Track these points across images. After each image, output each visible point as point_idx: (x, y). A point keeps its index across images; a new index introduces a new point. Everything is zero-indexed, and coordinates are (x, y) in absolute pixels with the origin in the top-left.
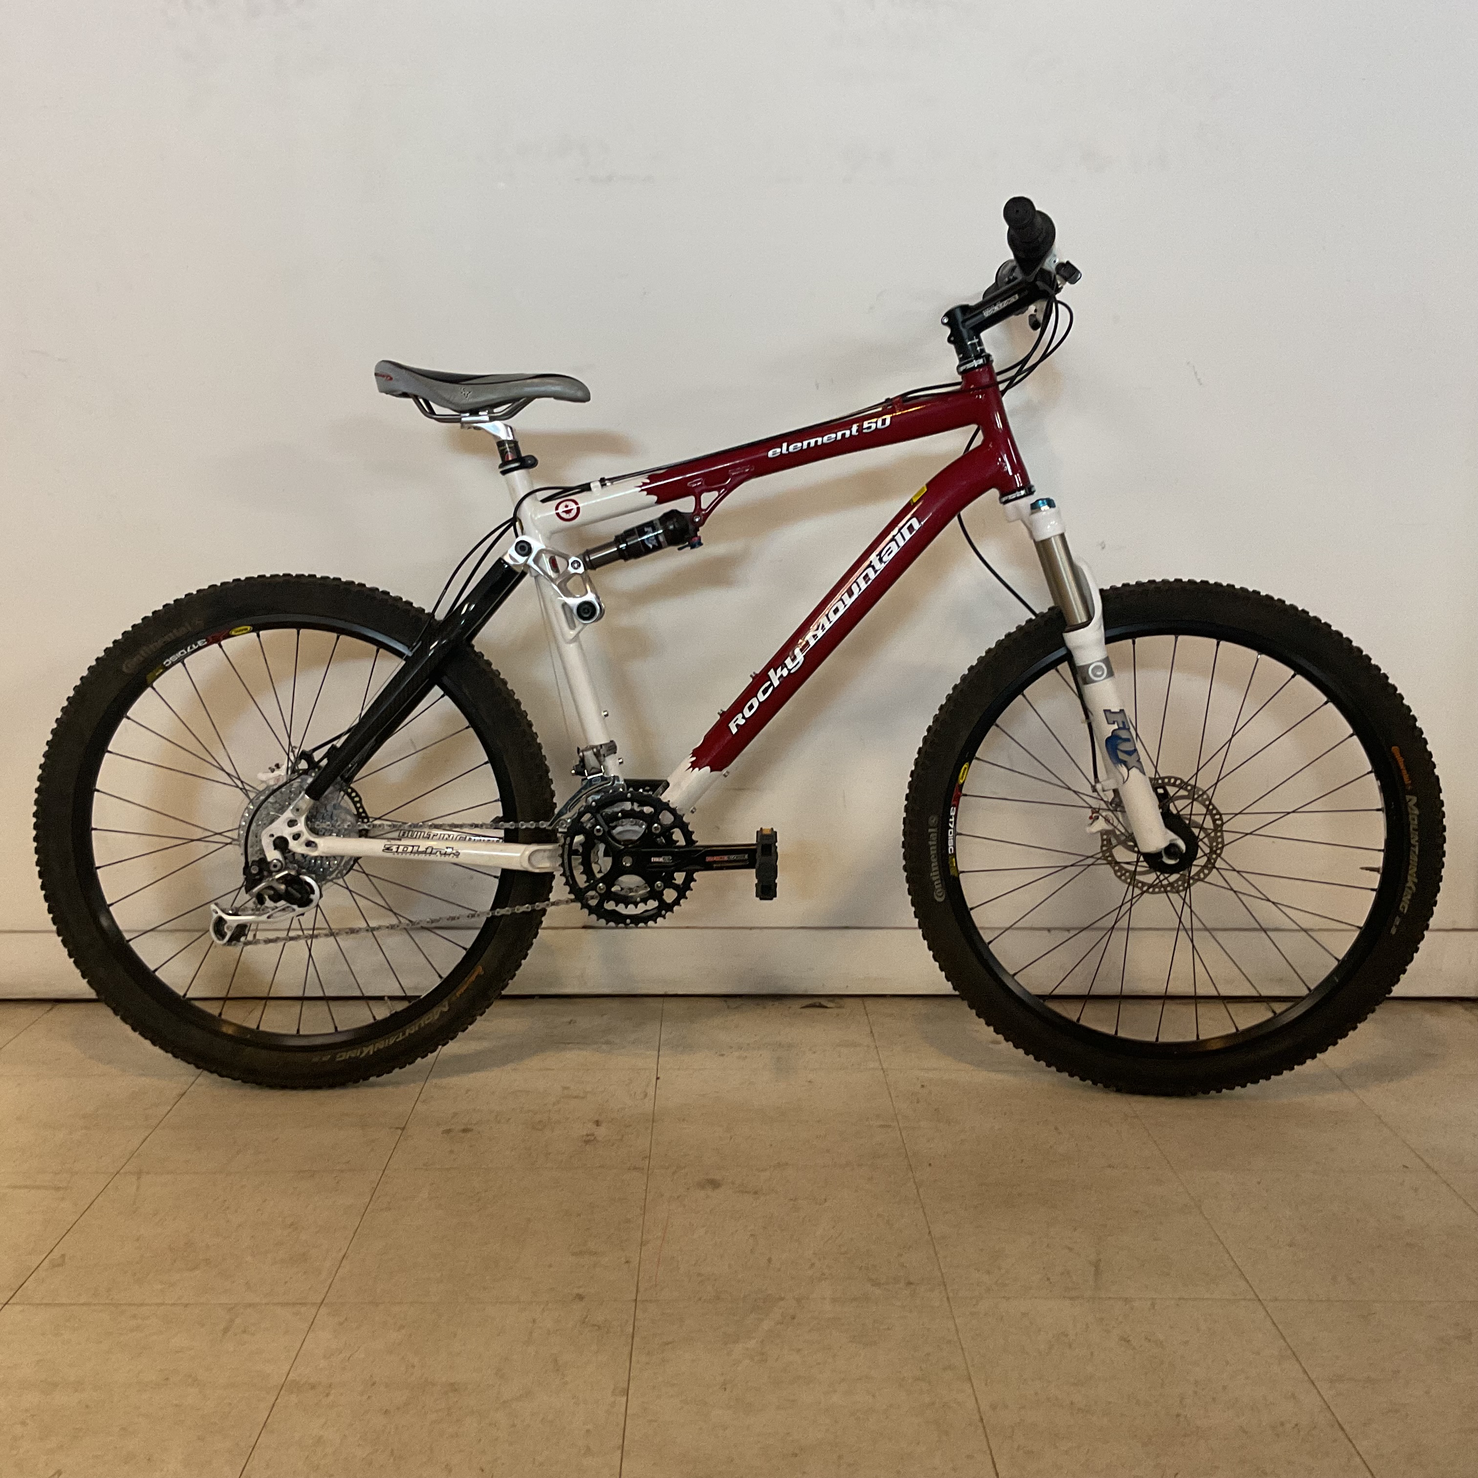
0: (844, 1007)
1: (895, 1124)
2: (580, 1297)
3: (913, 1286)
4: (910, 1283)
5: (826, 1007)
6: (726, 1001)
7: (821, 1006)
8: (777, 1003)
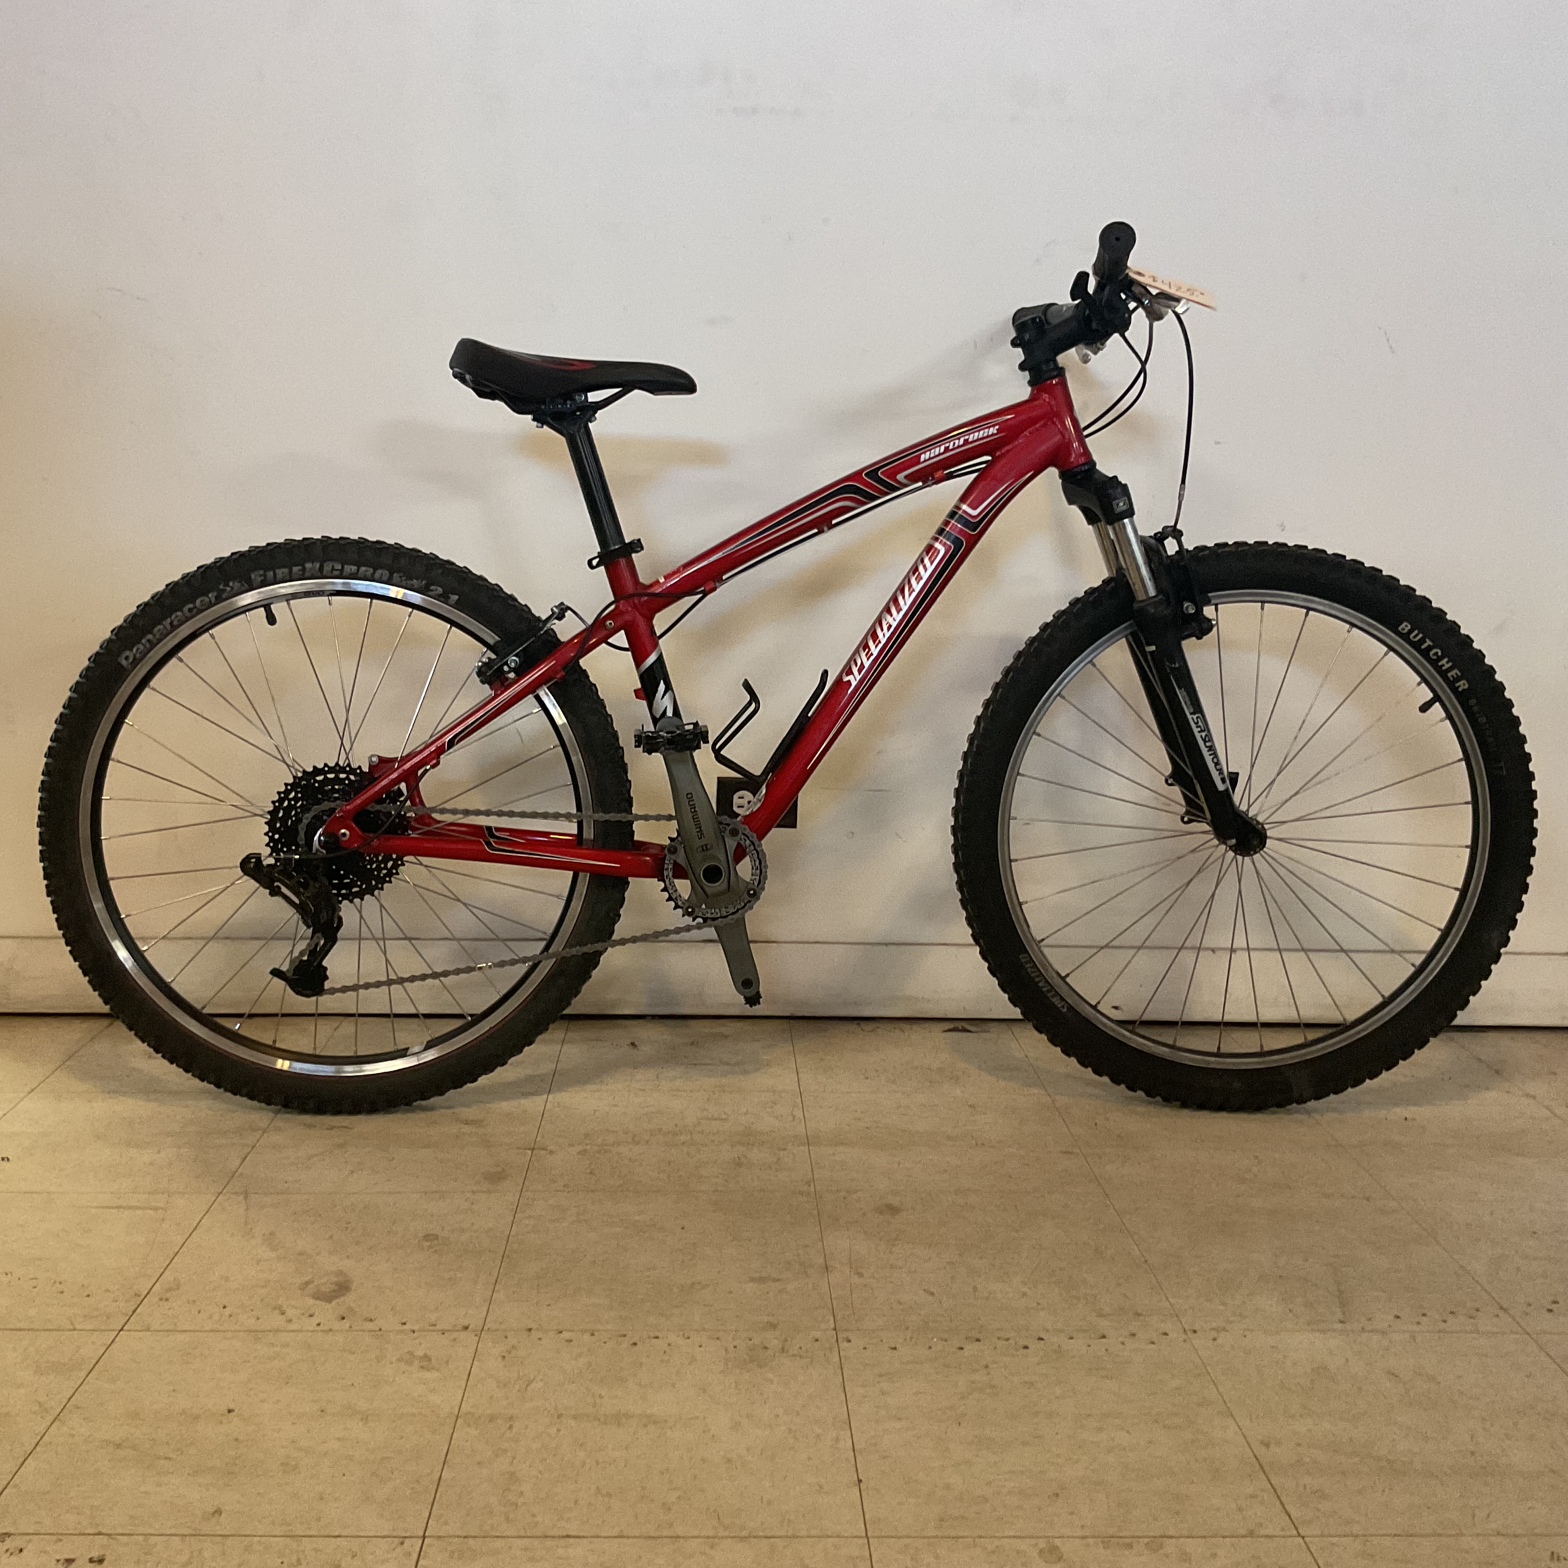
0: (989, 1031)
1: (1077, 1150)
2: (773, 1326)
3: (1142, 1318)
4: (1138, 1315)
5: (970, 1032)
6: (858, 1024)
7: (965, 1030)
8: (914, 1027)
